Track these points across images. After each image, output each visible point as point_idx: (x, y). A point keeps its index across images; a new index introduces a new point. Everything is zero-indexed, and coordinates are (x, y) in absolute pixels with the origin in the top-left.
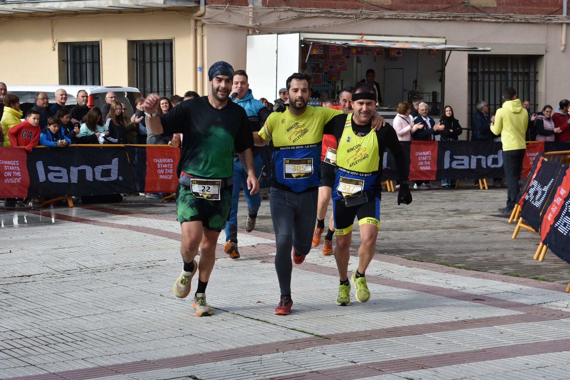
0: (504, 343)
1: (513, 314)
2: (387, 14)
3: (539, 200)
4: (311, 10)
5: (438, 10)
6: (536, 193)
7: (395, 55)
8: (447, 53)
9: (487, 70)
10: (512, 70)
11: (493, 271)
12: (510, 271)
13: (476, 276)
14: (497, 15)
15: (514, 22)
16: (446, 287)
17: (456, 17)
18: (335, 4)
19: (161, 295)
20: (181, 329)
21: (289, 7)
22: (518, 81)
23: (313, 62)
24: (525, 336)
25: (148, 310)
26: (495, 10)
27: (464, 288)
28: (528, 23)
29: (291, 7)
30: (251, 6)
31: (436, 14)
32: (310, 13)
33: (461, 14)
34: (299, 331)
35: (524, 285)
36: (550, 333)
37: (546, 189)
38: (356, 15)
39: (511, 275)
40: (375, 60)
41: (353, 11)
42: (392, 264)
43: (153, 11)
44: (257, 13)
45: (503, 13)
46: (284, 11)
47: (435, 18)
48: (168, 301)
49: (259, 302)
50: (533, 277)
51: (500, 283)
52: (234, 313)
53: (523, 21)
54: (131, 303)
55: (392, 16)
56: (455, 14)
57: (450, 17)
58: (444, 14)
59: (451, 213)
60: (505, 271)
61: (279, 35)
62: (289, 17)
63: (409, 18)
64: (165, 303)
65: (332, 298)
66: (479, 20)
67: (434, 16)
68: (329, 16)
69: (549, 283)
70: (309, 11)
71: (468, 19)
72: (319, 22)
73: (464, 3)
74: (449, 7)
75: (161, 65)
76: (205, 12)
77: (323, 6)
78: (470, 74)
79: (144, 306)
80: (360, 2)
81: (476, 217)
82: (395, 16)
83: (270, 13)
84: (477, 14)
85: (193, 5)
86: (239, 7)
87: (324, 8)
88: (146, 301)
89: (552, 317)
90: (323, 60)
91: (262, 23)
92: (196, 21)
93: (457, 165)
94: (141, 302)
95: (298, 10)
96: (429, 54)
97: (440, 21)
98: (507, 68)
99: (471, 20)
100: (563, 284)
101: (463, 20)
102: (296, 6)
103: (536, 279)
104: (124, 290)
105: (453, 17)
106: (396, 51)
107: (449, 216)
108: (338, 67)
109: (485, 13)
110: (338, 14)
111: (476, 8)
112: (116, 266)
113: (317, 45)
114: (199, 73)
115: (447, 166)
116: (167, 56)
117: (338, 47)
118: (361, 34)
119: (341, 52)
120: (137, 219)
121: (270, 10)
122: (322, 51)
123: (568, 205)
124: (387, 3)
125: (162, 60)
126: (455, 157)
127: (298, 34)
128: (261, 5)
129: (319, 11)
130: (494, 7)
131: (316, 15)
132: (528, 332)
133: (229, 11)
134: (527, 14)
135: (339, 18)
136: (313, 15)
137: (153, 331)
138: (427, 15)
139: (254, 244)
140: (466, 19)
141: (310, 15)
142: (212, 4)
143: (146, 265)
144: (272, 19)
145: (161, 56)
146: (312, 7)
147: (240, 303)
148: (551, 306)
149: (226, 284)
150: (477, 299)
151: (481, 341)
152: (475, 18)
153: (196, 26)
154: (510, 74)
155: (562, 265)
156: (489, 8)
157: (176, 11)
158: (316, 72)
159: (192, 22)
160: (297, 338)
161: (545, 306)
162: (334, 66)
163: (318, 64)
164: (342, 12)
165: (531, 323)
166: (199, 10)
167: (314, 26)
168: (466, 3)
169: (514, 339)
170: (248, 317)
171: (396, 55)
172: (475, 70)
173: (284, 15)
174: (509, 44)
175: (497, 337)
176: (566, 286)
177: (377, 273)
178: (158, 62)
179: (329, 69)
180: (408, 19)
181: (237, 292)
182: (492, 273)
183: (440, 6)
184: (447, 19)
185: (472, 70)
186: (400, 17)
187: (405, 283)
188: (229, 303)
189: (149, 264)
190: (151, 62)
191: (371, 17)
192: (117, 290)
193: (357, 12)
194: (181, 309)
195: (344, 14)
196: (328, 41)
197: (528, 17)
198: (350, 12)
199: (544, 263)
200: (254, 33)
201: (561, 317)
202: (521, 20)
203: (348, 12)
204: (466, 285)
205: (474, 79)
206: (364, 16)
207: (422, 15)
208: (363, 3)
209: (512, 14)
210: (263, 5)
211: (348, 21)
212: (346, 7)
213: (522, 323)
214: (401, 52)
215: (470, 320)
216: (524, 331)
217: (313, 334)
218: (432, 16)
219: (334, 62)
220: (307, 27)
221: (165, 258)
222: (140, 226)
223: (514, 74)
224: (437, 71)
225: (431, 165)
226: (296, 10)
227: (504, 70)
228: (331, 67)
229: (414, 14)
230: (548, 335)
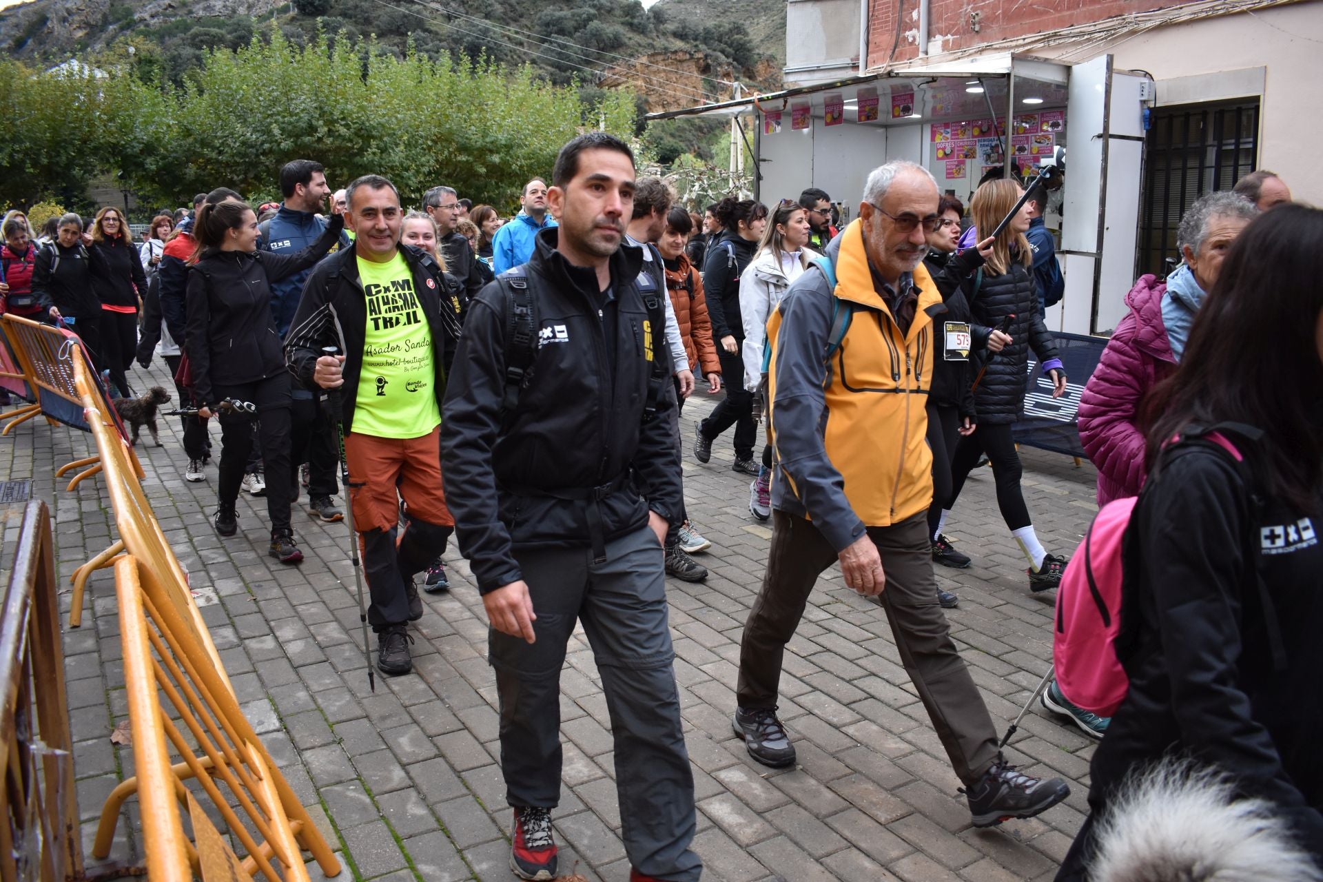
18: (1071, 16)
21: (986, 44)
23: (986, 143)
63: (1245, 8)
70: (1021, 42)
86: (909, 61)
108: (1035, 146)
128: (940, 50)
129: (1037, 38)
142: (873, 66)
146: (1025, 34)
158: (993, 162)
162: (1026, 146)
164: (1082, 29)
203: (1092, 28)
210: (943, 50)
212: (1093, 18)
219: (1027, 137)
228: (1021, 149)
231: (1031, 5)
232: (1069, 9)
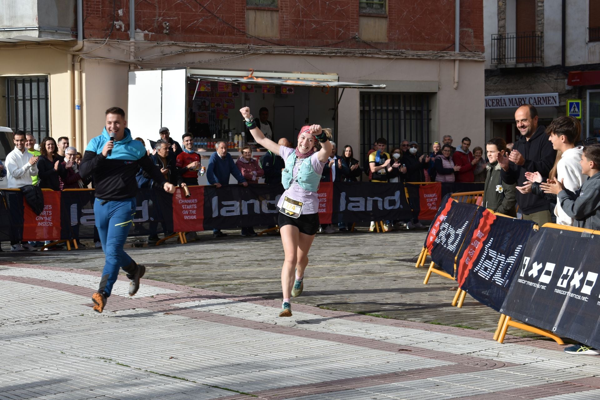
0: (443, 396)
1: (444, 365)
2: (276, 49)
3: (453, 243)
4: (196, 44)
5: (328, 45)
6: (448, 236)
7: (286, 92)
8: (340, 90)
9: (379, 108)
10: (405, 108)
11: (413, 319)
12: (430, 318)
13: (396, 325)
14: (389, 51)
15: (406, 59)
16: (367, 337)
17: (347, 53)
18: (222, 38)
19: (62, 353)
20: (92, 390)
21: (173, 42)
22: (411, 119)
24: (462, 388)
25: (51, 369)
26: (387, 46)
27: (387, 338)
28: (420, 59)
29: (175, 41)
30: (132, 40)
31: (327, 50)
32: (196, 48)
33: (352, 50)
34: (223, 389)
35: (448, 333)
36: (488, 384)
37: (460, 231)
38: (243, 51)
39: (432, 323)
40: (264, 98)
41: (241, 46)
42: (305, 314)
43: (26, 45)
44: (139, 48)
45: (395, 49)
46: (168, 45)
47: (325, 54)
48: (71, 359)
49: (172, 358)
50: (456, 324)
51: (423, 331)
52: (147, 371)
53: (415, 57)
54: (30, 362)
55: (281, 51)
56: (346, 50)
57: (341, 52)
58: (334, 50)
59: (354, 258)
60: (425, 319)
61: (163, 71)
62: (173, 52)
63: (299, 53)
64: (69, 361)
65: (250, 352)
66: (370, 56)
67: (324, 52)
68: (216, 51)
69: (474, 331)
70: (194, 45)
71: (359, 55)
72: (205, 58)
73: (354, 38)
74: (339, 43)
75: (35, 102)
76: (83, 47)
77: (208, 41)
78: (362, 112)
79: (46, 365)
80: (247, 37)
81: (381, 262)
82: (284, 52)
83: (153, 47)
84: (368, 50)
85: (70, 39)
86: (120, 41)
87: (209, 43)
88: (46, 359)
89: (485, 367)
90: (210, 98)
91: (144, 58)
92: (74, 56)
93: (353, 207)
94: (42, 361)
95: (182, 45)
96: (323, 91)
97: (330, 57)
98: (399, 106)
99: (363, 56)
100: (488, 331)
101: (354, 56)
102: (180, 41)
103: (459, 326)
104: (20, 347)
105: (344, 53)
106: (287, 88)
107: (352, 261)
108: (226, 105)
109: (376, 48)
110: (224, 49)
111: (367, 44)
112: (3, 321)
113: (205, 81)
114: (77, 111)
115: (342, 208)
116: (42, 94)
117: (227, 84)
118: (251, 71)
119: (230, 89)
120: (19, 269)
121: (152, 45)
122: (210, 88)
123: (488, 248)
124: (276, 37)
125: (36, 97)
126: (351, 199)
127: (184, 70)
128: (143, 39)
129: (205, 46)
130: (385, 43)
131: (201, 50)
132: (464, 384)
133: (109, 45)
134: (420, 50)
135: (226, 53)
136: (198, 50)
137: (60, 392)
138: (318, 50)
139: (153, 295)
140: (357, 55)
141: (195, 50)
142: (90, 38)
143: (38, 320)
144: (155, 53)
145: (35, 93)
146: (197, 42)
147: (151, 359)
148: (481, 355)
149: (130, 338)
150: (403, 350)
151: (418, 394)
152: (366, 53)
153: (73, 61)
154: (402, 113)
155: (482, 311)
156: (381, 43)
157: (51, 45)
159: (69, 57)
160: (221, 396)
161: (474, 355)
162: (221, 104)
163: (205, 102)
164: (228, 47)
165: (466, 374)
166: (77, 44)
167: (200, 62)
168: (357, 38)
169: (452, 392)
170: (163, 375)
171: (288, 92)
172: (367, 108)
173: (167, 50)
174: (401, 81)
175: (434, 390)
176: (491, 333)
177: (291, 323)
178: (31, 99)
179: (216, 107)
180: (297, 55)
181: (145, 347)
182: (412, 321)
183: (330, 41)
184: (338, 54)
185: (364, 108)
186: (290, 53)
187: (323, 333)
188: (139, 359)
189: (41, 319)
190: (24, 100)
191: (259, 52)
192: (12, 348)
193: (244, 47)
194: (88, 368)
195: (230, 50)
196: (216, 78)
197: (420, 53)
198: (237, 47)
199: (463, 310)
200: (136, 69)
201: (495, 367)
202: (413, 56)
203: (235, 47)
204: (388, 335)
205: (366, 117)
206: (252, 52)
207: (312, 50)
208: (250, 37)
209: (404, 50)
210: (145, 39)
211: (235, 56)
212: (233, 42)
213: (456, 375)
214: (292, 89)
215: (402, 372)
216: (461, 383)
217: (238, 392)
218: (323, 52)
219: (221, 99)
220: (192, 63)
221: (58, 312)
222: (25, 277)
223: (406, 112)
224: (330, 109)
225: (326, 208)
226: (180, 45)
227: (396, 108)
228: (218, 105)
229: (304, 49)
230: (485, 387)
231: (198, 27)
232: (219, 34)
